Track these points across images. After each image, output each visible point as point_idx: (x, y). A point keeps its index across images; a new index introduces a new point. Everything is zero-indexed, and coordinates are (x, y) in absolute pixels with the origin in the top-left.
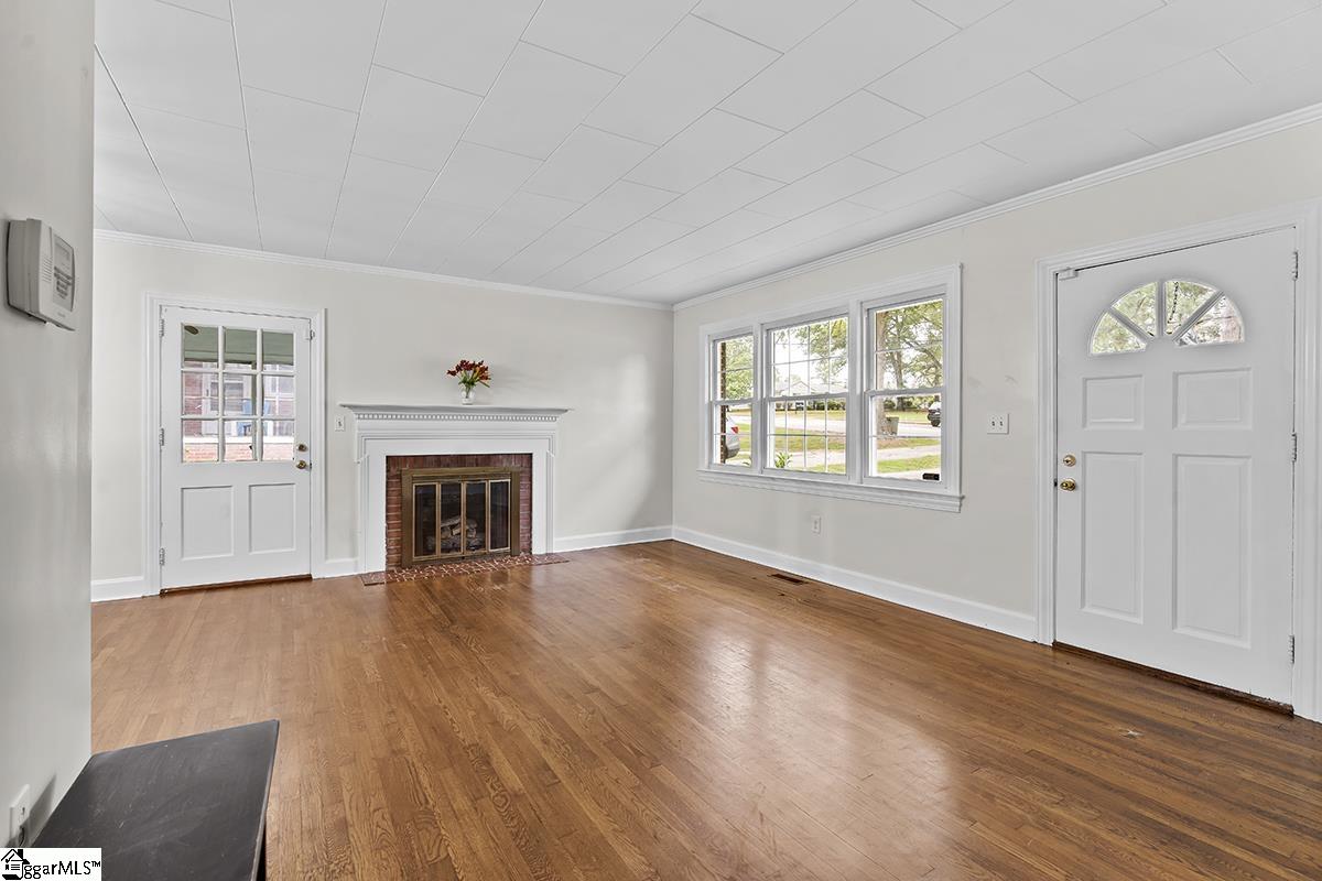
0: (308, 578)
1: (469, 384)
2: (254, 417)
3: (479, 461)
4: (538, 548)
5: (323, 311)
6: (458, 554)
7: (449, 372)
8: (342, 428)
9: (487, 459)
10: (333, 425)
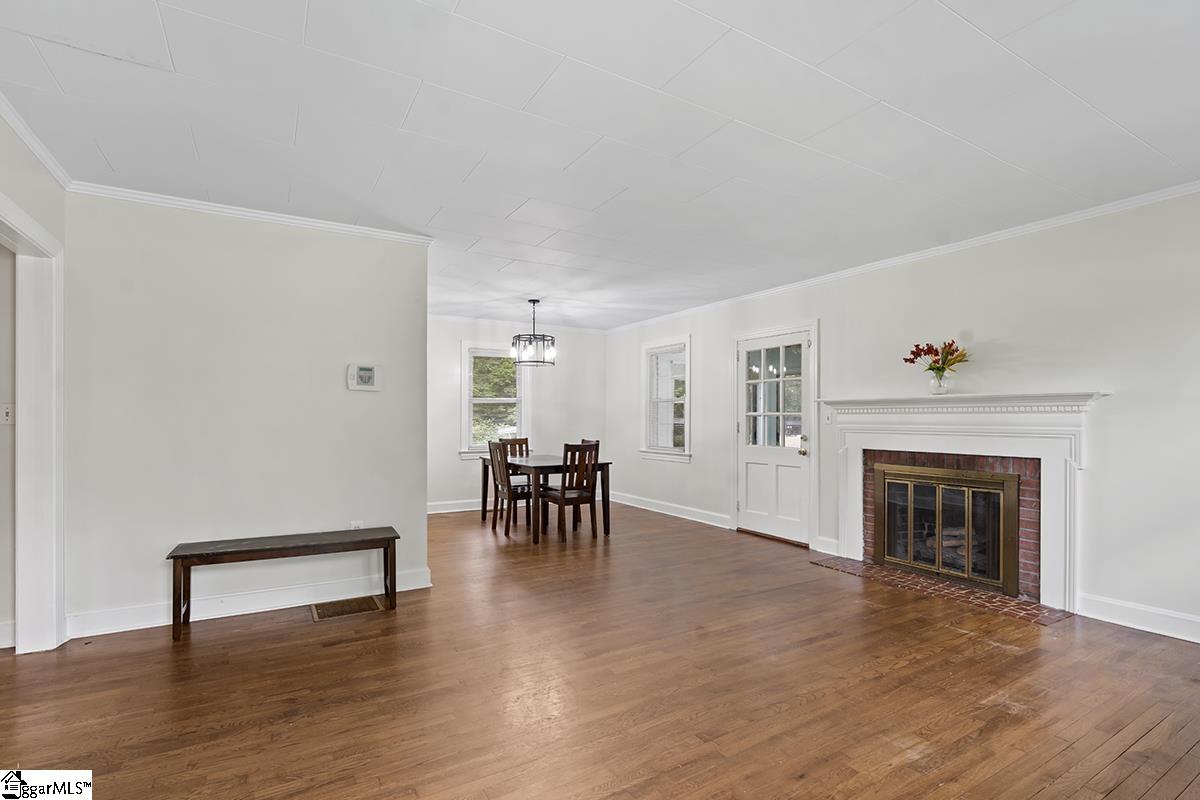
0: (805, 547)
1: (938, 369)
2: (778, 414)
3: (962, 463)
4: (1050, 598)
5: (816, 323)
6: (934, 569)
7: (906, 360)
8: (829, 422)
9: (972, 461)
10: (824, 420)
